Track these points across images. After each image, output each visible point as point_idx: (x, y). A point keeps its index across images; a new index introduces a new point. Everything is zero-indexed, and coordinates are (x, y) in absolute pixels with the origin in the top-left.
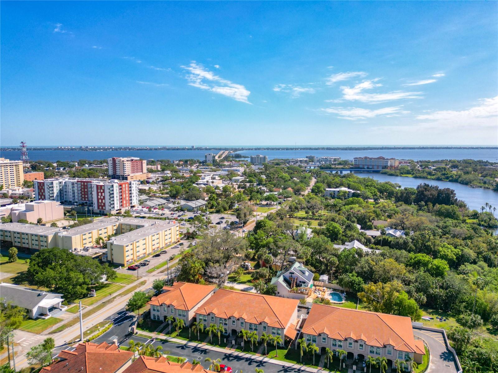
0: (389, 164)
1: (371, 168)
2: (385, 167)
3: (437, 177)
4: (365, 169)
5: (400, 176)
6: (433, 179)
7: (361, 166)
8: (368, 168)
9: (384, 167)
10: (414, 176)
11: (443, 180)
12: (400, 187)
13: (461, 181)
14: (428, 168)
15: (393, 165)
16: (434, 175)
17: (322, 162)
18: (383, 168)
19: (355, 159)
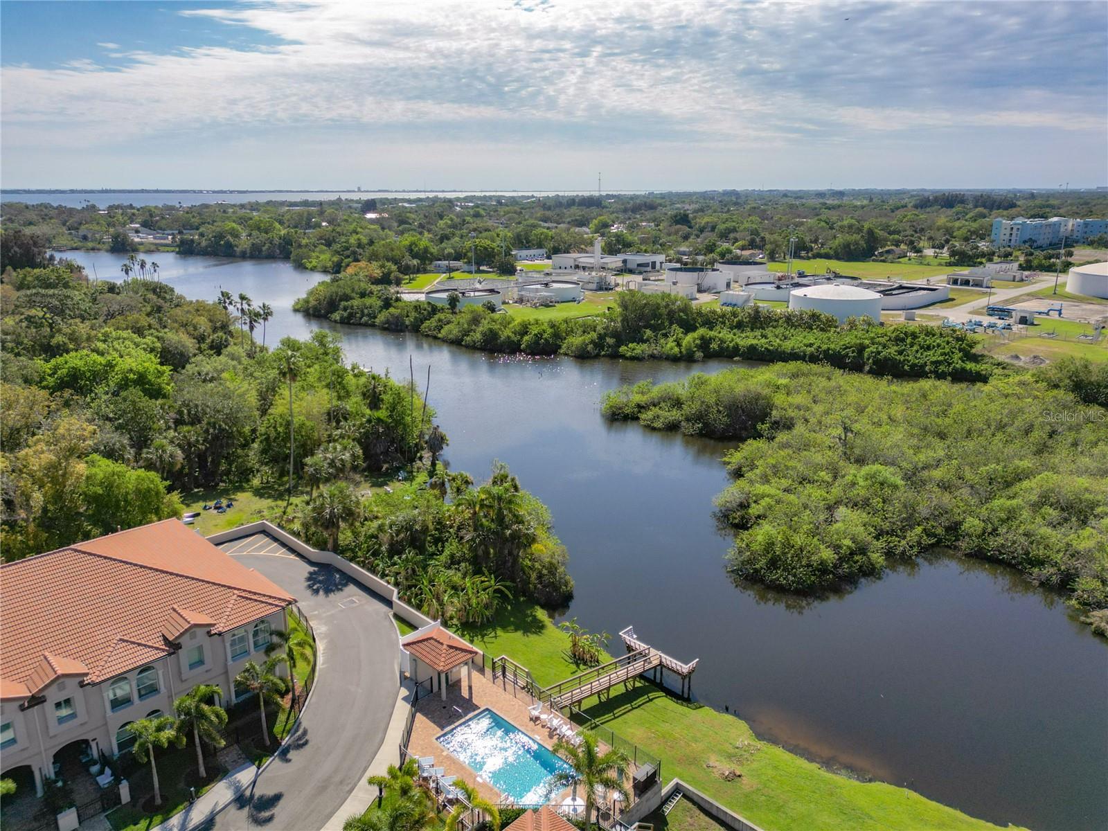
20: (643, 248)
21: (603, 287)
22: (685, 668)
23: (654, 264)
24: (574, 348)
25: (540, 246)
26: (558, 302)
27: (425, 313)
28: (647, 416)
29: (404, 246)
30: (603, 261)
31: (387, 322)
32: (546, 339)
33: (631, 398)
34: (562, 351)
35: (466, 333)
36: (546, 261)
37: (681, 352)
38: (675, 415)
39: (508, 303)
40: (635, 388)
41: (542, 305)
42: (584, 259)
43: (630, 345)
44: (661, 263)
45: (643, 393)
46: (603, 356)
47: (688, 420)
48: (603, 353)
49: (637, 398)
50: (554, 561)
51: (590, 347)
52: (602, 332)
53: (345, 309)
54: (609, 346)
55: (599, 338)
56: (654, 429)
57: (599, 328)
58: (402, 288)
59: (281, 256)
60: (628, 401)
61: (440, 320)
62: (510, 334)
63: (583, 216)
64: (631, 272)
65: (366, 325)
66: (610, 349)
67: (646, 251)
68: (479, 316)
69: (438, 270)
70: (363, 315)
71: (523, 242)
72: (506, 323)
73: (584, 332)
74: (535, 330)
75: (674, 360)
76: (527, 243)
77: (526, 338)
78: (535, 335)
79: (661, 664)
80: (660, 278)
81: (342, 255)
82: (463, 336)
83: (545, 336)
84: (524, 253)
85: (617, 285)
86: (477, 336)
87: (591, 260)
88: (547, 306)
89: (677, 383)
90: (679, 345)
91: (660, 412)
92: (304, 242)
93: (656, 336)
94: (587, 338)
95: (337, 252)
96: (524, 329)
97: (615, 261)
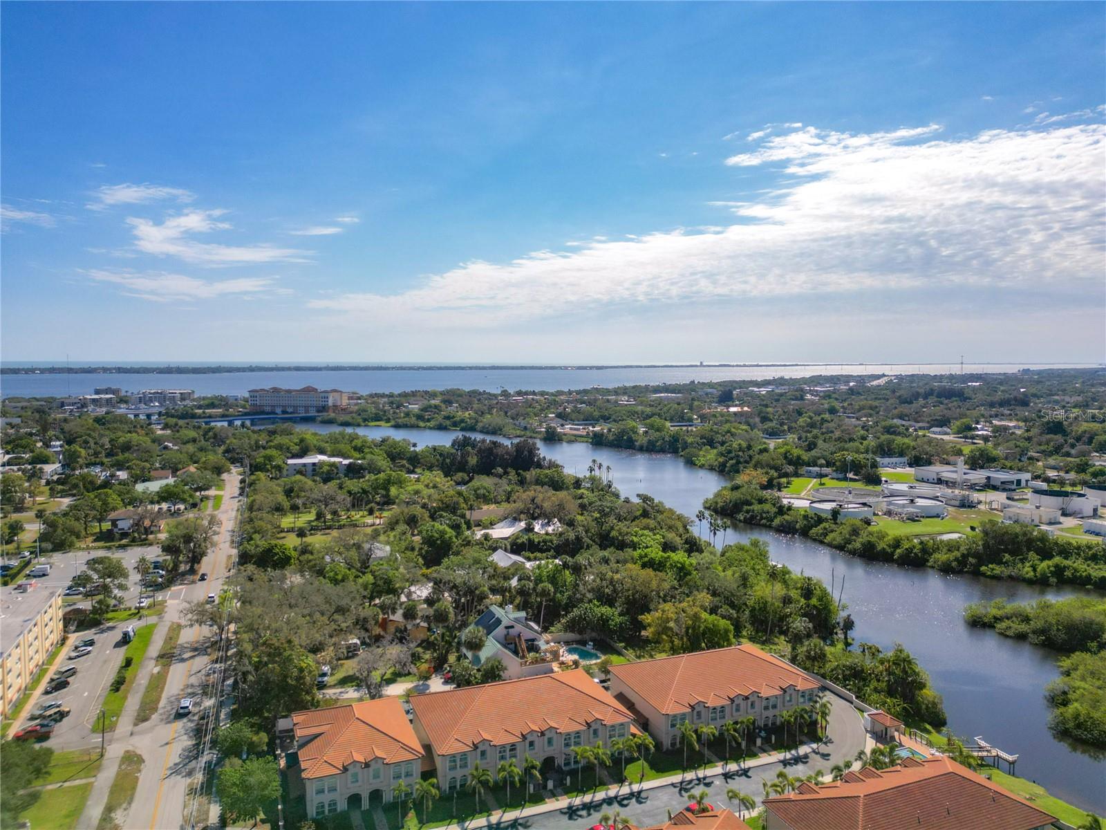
0: (330, 403)
1: (291, 413)
2: (323, 409)
3: (438, 423)
4: (277, 414)
5: (366, 426)
6: (430, 428)
7: (268, 409)
8: (284, 412)
9: (321, 409)
10: (393, 423)
11: (449, 429)
12: (415, 445)
13: (483, 427)
14: (404, 407)
15: (339, 404)
16: (428, 420)
17: (152, 402)
18: (318, 411)
19: (252, 394)
20: (1008, 464)
21: (966, 504)
22: (1010, 758)
23: (1019, 482)
24: (939, 563)
25: (901, 454)
26: (923, 517)
27: (812, 521)
28: (1001, 626)
29: (780, 454)
30: (965, 477)
31: (782, 525)
32: (915, 554)
33: (989, 610)
34: (929, 564)
35: (849, 542)
36: (908, 469)
37: (1036, 576)
38: (1023, 628)
39: (878, 515)
40: (993, 603)
41: (909, 519)
42: (946, 472)
43: (990, 566)
44: (1027, 481)
45: (999, 609)
46: (966, 572)
47: (1034, 632)
48: (966, 570)
49: (994, 612)
50: (936, 701)
51: (954, 564)
52: (965, 552)
53: (748, 512)
54: (972, 565)
55: (961, 556)
56: (1007, 636)
57: (962, 548)
58: (785, 492)
59: (671, 451)
60: (987, 613)
61: (825, 529)
62: (885, 547)
63: (944, 416)
64: (995, 488)
65: (765, 526)
66: (972, 567)
67: (1011, 468)
68: (858, 528)
69: (810, 475)
70: (762, 518)
71: (886, 451)
72: (881, 536)
73: (949, 550)
74: (906, 545)
75: (1030, 582)
76: (889, 450)
77: (898, 551)
78: (906, 549)
79: (997, 755)
80: (1024, 497)
81: (726, 457)
82: (846, 543)
83: (915, 551)
84: (887, 460)
85: (980, 502)
86: (857, 544)
87: (954, 476)
88: (914, 520)
89: (1028, 602)
90: (1035, 570)
91: (1012, 625)
92: (690, 440)
93: (1014, 560)
94: (951, 556)
95: (722, 454)
96: (897, 543)
97: (979, 476)
